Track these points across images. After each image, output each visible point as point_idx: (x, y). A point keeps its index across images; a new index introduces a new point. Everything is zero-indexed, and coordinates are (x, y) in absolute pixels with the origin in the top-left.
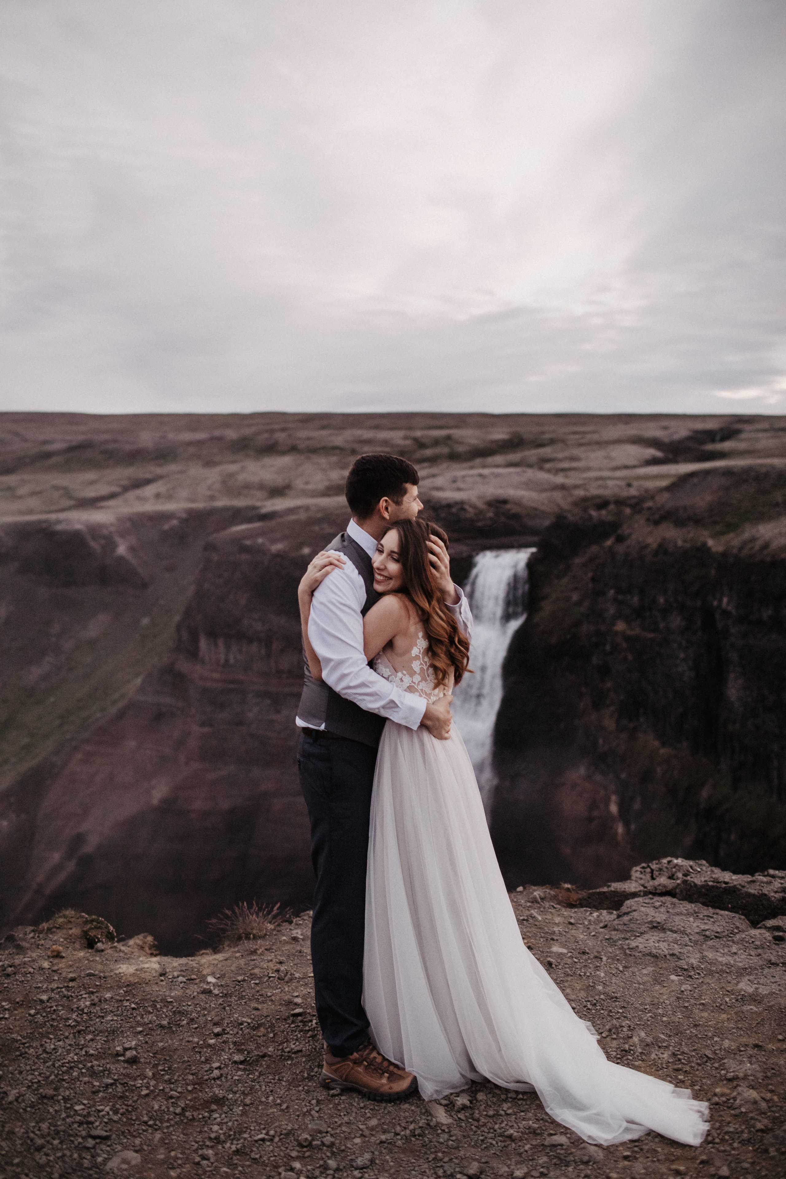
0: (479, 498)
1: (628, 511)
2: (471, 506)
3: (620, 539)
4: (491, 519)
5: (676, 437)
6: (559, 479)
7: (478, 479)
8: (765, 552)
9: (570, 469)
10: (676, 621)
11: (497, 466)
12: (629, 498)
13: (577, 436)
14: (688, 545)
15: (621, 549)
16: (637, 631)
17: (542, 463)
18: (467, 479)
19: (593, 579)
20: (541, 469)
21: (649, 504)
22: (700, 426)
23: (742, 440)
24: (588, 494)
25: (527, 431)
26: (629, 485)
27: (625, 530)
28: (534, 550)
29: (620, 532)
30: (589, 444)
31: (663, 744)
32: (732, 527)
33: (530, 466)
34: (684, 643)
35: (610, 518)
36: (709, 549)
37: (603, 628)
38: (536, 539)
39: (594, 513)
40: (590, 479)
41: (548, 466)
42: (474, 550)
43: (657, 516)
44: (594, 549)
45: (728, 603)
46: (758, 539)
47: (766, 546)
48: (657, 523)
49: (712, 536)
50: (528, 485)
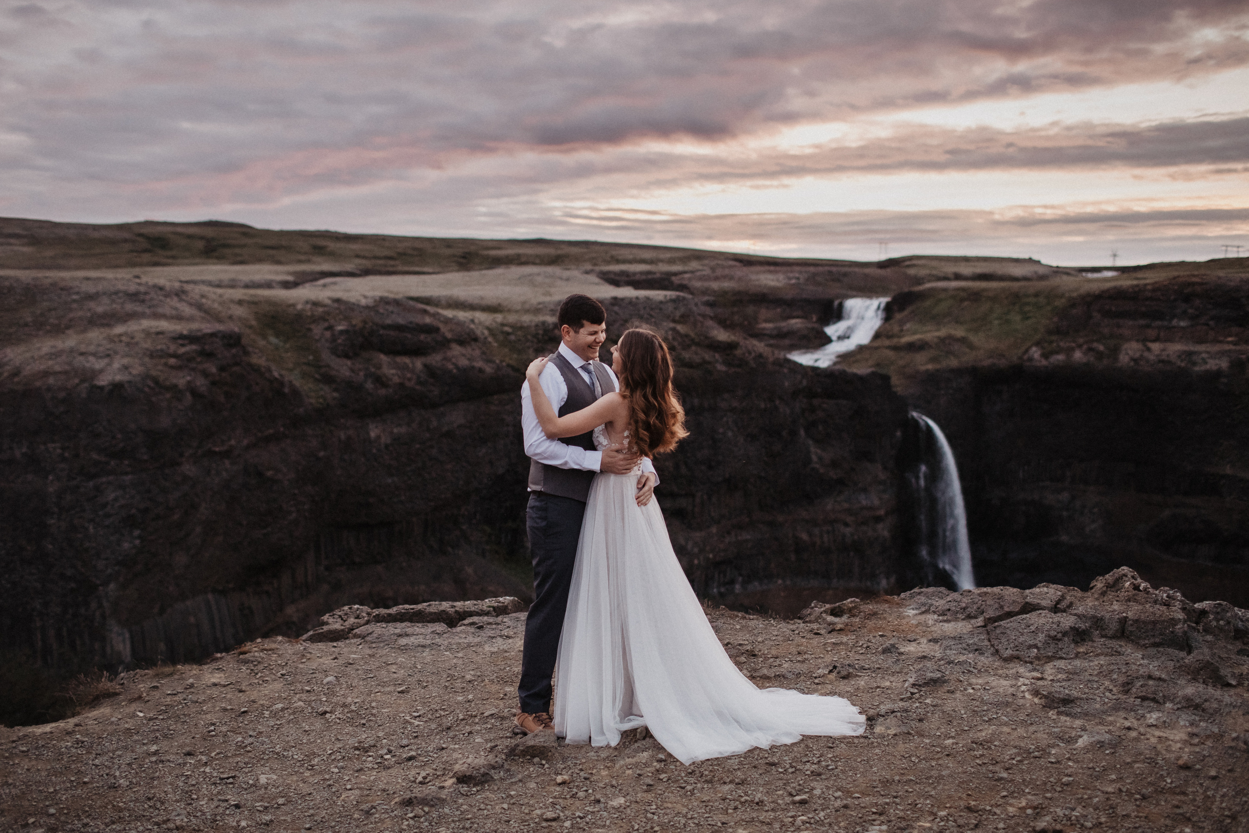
46: (6, 364)
47: (16, 373)
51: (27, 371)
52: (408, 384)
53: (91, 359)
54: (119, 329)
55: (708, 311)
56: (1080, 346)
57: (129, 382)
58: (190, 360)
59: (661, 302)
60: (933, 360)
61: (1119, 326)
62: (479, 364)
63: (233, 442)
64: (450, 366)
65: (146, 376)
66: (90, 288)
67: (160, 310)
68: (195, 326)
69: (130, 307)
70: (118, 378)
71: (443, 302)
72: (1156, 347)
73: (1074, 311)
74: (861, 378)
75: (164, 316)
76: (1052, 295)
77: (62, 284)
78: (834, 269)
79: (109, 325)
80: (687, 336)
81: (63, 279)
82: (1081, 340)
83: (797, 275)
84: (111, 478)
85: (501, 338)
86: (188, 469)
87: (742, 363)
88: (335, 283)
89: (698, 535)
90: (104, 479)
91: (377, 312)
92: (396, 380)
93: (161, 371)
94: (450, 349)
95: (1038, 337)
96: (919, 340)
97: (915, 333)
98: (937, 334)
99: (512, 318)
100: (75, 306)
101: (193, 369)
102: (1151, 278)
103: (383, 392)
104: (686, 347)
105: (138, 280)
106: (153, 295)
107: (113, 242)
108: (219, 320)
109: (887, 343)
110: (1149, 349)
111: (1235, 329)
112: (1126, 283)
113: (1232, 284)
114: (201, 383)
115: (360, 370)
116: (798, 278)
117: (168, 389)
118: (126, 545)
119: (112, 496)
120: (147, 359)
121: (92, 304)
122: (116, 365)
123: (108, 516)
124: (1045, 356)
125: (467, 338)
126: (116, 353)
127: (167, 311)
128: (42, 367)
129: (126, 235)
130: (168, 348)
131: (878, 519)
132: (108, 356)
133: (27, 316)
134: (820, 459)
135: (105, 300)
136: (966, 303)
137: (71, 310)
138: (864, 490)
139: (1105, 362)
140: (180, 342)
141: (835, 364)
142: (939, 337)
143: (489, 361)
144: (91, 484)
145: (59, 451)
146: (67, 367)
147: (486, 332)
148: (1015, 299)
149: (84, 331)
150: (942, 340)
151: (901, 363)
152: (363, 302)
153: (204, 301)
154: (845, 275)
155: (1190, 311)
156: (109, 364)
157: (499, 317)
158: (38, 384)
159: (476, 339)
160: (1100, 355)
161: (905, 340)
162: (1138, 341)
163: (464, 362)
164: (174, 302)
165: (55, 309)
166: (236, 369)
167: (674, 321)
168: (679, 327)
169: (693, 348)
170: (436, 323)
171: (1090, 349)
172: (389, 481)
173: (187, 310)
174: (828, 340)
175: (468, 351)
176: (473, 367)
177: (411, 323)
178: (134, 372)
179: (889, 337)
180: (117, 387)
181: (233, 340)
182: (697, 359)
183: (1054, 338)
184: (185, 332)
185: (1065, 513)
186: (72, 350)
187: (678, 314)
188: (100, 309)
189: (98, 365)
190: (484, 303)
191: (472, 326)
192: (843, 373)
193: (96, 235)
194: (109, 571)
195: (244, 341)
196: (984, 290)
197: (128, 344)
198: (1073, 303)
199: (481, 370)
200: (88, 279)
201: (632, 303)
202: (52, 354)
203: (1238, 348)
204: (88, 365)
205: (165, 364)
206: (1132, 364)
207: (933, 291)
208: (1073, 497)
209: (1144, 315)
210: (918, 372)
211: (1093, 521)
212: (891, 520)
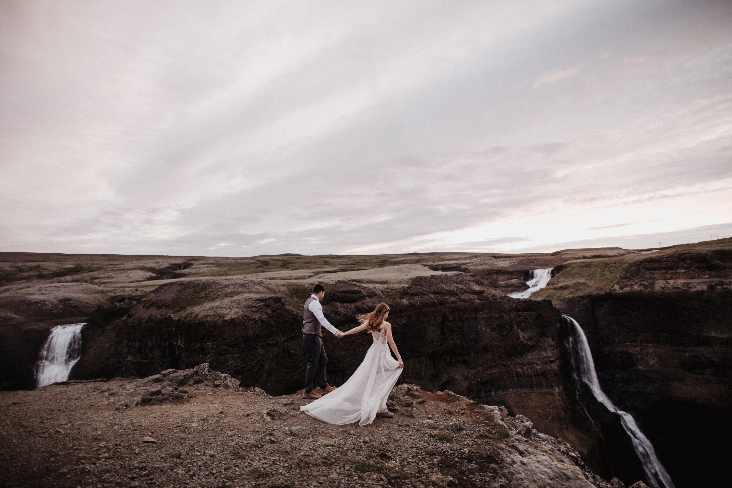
0: (54, 298)
1: (135, 302)
2: (49, 303)
4: (61, 308)
5: (162, 267)
6: (101, 288)
7: (55, 288)
8: (196, 319)
9: (108, 283)
10: (157, 353)
11: (67, 282)
12: (136, 296)
13: (112, 266)
14: (162, 317)
15: (130, 321)
16: (138, 360)
17: (92, 280)
18: (47, 288)
19: (116, 336)
20: (90, 283)
21: (145, 299)
22: (173, 262)
23: (192, 268)
24: (115, 295)
25: (85, 264)
26: (137, 290)
27: (133, 312)
28: (84, 324)
29: (130, 313)
30: (119, 270)
32: (183, 308)
33: (86, 282)
34: (161, 363)
35: (125, 306)
36: (172, 318)
37: (121, 360)
38: (86, 318)
39: (117, 304)
40: (117, 287)
41: (96, 281)
42: (51, 325)
43: (148, 305)
44: (117, 321)
45: (180, 343)
46: (193, 313)
47: (197, 316)
48: (148, 308)
49: (173, 313)
50: (83, 291)
51: (200, 316)
52: (348, 314)
53: (224, 310)
54: (235, 298)
55: (471, 278)
56: (636, 283)
57: (237, 318)
58: (261, 308)
59: (451, 276)
60: (572, 293)
61: (653, 274)
63: (278, 340)
64: (365, 306)
65: (244, 316)
66: (226, 283)
67: (251, 290)
68: (263, 295)
69: (240, 289)
70: (233, 316)
71: (365, 281)
72: (671, 282)
73: (632, 269)
74: (539, 302)
75: (252, 292)
76: (621, 263)
78: (529, 258)
79: (232, 297)
80: (462, 289)
81: (217, 280)
82: (637, 281)
83: (514, 261)
85: (386, 294)
86: (260, 351)
87: (486, 298)
88: (324, 276)
89: (473, 371)
90: (228, 356)
91: (337, 286)
92: (344, 312)
93: (250, 313)
94: (365, 299)
95: (617, 280)
96: (565, 285)
97: (564, 282)
98: (573, 282)
99: (390, 286)
100: (220, 290)
101: (262, 312)
103: (339, 317)
104: (463, 294)
105: (245, 279)
106: (249, 284)
107: (248, 264)
108: (274, 292)
109: (552, 287)
110: (668, 283)
111: (707, 272)
113: (703, 253)
114: (265, 317)
115: (329, 309)
116: (515, 263)
117: (252, 320)
119: (230, 362)
120: (244, 309)
121: (226, 289)
122: (233, 312)
124: (621, 288)
125: (372, 295)
126: (233, 307)
127: (254, 290)
128: (206, 314)
129: (253, 261)
130: (253, 304)
131: (552, 362)
132: (230, 308)
133: (203, 294)
134: (524, 337)
135: (231, 287)
136: (585, 268)
137: (219, 291)
138: (544, 349)
139: (649, 289)
140: (258, 302)
141: (531, 297)
142: (573, 283)
144: (222, 359)
145: (211, 346)
146: (215, 313)
147: (380, 292)
148: (606, 264)
149: (223, 299)
150: (575, 284)
152: (331, 283)
153: (269, 285)
154: (535, 259)
156: (230, 312)
157: (385, 286)
158: (204, 320)
159: (376, 295)
160: (646, 286)
161: (560, 285)
162: (662, 279)
164: (258, 286)
165: (213, 291)
166: (279, 311)
167: (457, 283)
168: (459, 286)
169: (465, 294)
170: (359, 290)
171: (641, 284)
172: (342, 353)
173: (262, 289)
174: (528, 287)
175: (372, 300)
177: (350, 290)
178: (239, 314)
179: (553, 284)
180: (232, 320)
181: (278, 300)
182: (467, 298)
183: (625, 280)
184: (259, 298)
185: (639, 356)
186: (217, 307)
187: (459, 280)
188: (229, 291)
189: (226, 311)
190: (380, 280)
191: (374, 290)
193: (242, 261)
195: (283, 300)
196: (592, 262)
197: (238, 303)
198: (631, 265)
200: (226, 279)
201: (440, 277)
202: (210, 308)
203: (709, 280)
204: (222, 312)
205: (251, 310)
206: (661, 290)
207: (571, 263)
208: (642, 349)
209: (664, 268)
210: (565, 298)
211: (653, 359)
212: (558, 362)
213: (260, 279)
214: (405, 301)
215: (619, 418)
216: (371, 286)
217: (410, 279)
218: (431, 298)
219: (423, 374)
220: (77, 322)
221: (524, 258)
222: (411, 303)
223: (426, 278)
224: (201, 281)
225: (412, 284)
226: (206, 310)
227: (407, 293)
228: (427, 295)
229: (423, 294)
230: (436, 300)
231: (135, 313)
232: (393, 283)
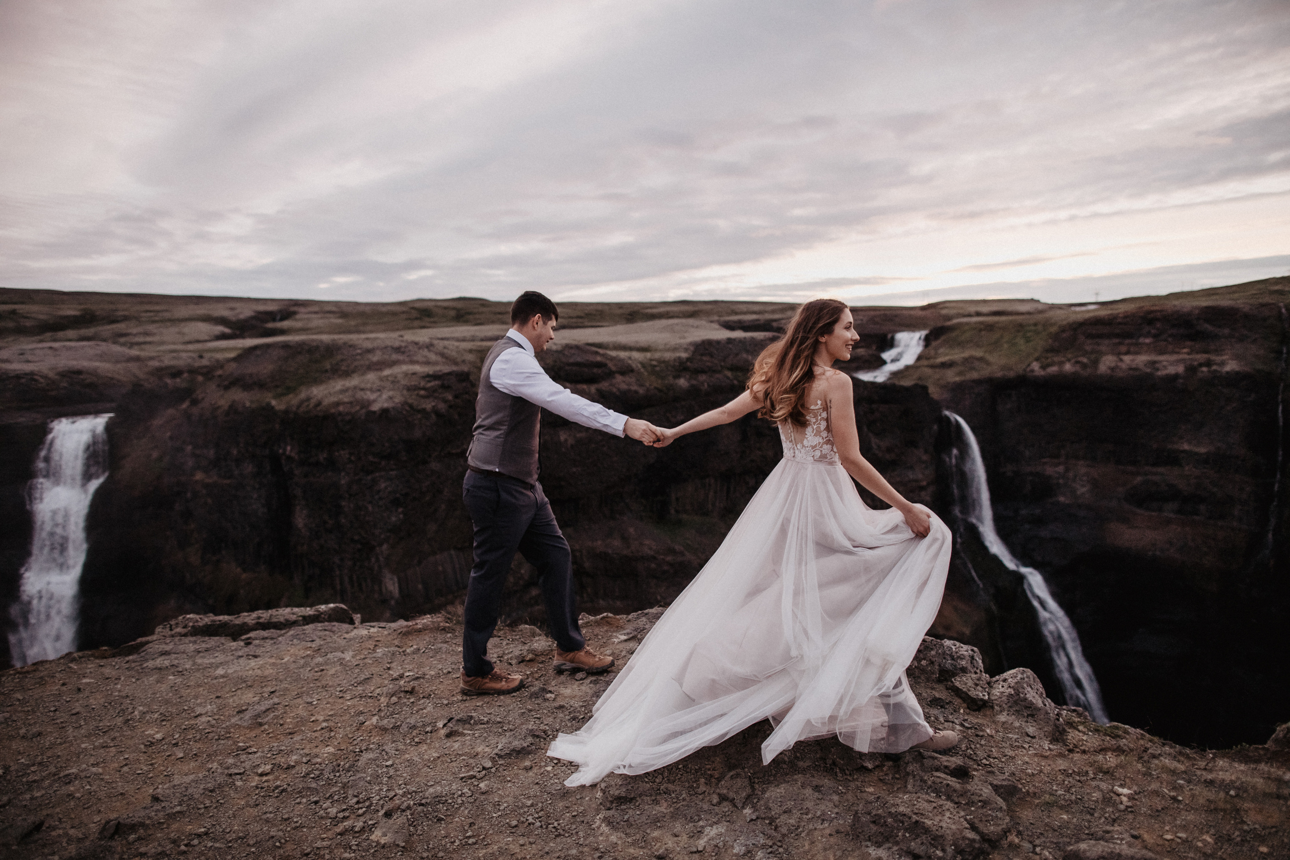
0: (52, 369)
1: (200, 378)
2: (41, 376)
3: (195, 402)
4: (65, 388)
5: (242, 317)
6: (135, 352)
7: (49, 352)
8: (319, 409)
9: (145, 343)
10: (249, 468)
11: (70, 340)
12: (201, 368)
13: (152, 314)
14: (254, 406)
15: (195, 411)
16: (215, 478)
17: (117, 337)
18: (37, 352)
19: (171, 438)
20: (114, 343)
21: (220, 372)
22: (261, 308)
23: (296, 320)
24: (163, 365)
25: (99, 309)
26: (201, 357)
27: (199, 394)
28: (112, 415)
29: (194, 396)
30: (163, 321)
31: (244, 570)
32: (290, 390)
33: (105, 340)
34: (257, 486)
35: (184, 385)
36: (273, 407)
37: (183, 479)
38: (113, 405)
39: (169, 381)
40: (164, 351)
41: (122, 340)
42: (49, 417)
43: (226, 383)
44: (171, 411)
45: (291, 451)
46: (312, 398)
47: (319, 404)
48: (227, 388)
49: (275, 398)
50: (102, 357)
51: (326, 402)
53: (368, 393)
54: (387, 372)
56: (1069, 360)
57: (393, 408)
58: (435, 391)
59: (762, 340)
60: (960, 373)
61: (1098, 344)
62: (634, 388)
64: (614, 390)
65: (406, 403)
66: (368, 345)
67: (415, 358)
68: (438, 368)
69: (395, 357)
70: (386, 405)
71: (611, 346)
72: (1127, 358)
73: (1064, 335)
74: (907, 389)
75: (417, 362)
76: (1047, 324)
77: (351, 343)
78: (888, 312)
79: (381, 370)
81: (351, 340)
82: (1070, 356)
84: (383, 473)
85: (649, 369)
86: (435, 465)
90: (377, 474)
91: (564, 354)
93: (415, 399)
95: (1036, 355)
96: (949, 360)
97: (947, 355)
98: (963, 355)
99: (657, 355)
100: (358, 357)
101: (436, 398)
102: (1122, 308)
105: (401, 339)
106: (411, 348)
107: (394, 314)
108: (456, 363)
110: (1121, 360)
111: (1189, 343)
112: (1104, 313)
113: (1185, 310)
114: (442, 407)
116: (862, 320)
117: (419, 411)
118: (394, 519)
119: (383, 485)
120: (405, 392)
121: (370, 356)
122: (385, 396)
123: (380, 499)
124: (1043, 367)
125: (626, 370)
126: (384, 388)
127: (419, 358)
128: (336, 399)
129: (404, 309)
130: (420, 384)
131: (922, 488)
132: (379, 390)
133: (327, 365)
134: (879, 446)
135: (379, 353)
136: (983, 333)
137: (355, 360)
138: (911, 468)
139: (1089, 370)
140: (427, 379)
141: (889, 379)
142: (963, 358)
143: (641, 385)
144: (369, 478)
145: (347, 456)
146: (352, 399)
147: (639, 366)
148: (1020, 327)
149: (364, 374)
150: (966, 360)
151: (937, 376)
153: (446, 351)
154: (896, 316)
155: (1153, 331)
156: (380, 396)
157: (648, 355)
158: (333, 411)
159: (632, 371)
160: (1084, 366)
161: (940, 360)
162: (1113, 354)
163: (624, 387)
164: (425, 352)
165: (346, 360)
166: (467, 396)
170: (605, 361)
171: (1077, 362)
172: (574, 470)
173: (433, 358)
174: (884, 363)
175: (627, 379)
176: (630, 390)
177: (589, 361)
178: (397, 400)
179: (928, 359)
180: (385, 411)
181: (463, 377)
183: (1049, 355)
184: (431, 373)
185: (1061, 481)
186: (355, 388)
188: (375, 359)
189: (372, 396)
190: (638, 346)
191: (630, 362)
192: (894, 385)
193: (384, 309)
194: (383, 536)
195: (471, 378)
196: (997, 322)
197: (393, 382)
198: (1063, 329)
199: (636, 392)
200: (367, 339)
201: (742, 341)
202: (342, 390)
203: (1191, 357)
204: (365, 397)
205: (418, 395)
206: (1109, 372)
207: (960, 325)
208: (1067, 470)
209: (1117, 336)
210: (948, 383)
211: (1083, 486)
212: (931, 489)
213: (427, 340)
214: (682, 382)
215: (1020, 579)
216: (623, 354)
217: (691, 344)
218: (728, 378)
219: (710, 506)
220: (97, 413)
221: (878, 313)
222: (692, 386)
223: (718, 342)
224: (321, 341)
225: (694, 352)
226: (335, 393)
227: (686, 369)
228: (719, 372)
229: (711, 371)
230: (736, 382)
231: (203, 399)
232: (661, 351)
